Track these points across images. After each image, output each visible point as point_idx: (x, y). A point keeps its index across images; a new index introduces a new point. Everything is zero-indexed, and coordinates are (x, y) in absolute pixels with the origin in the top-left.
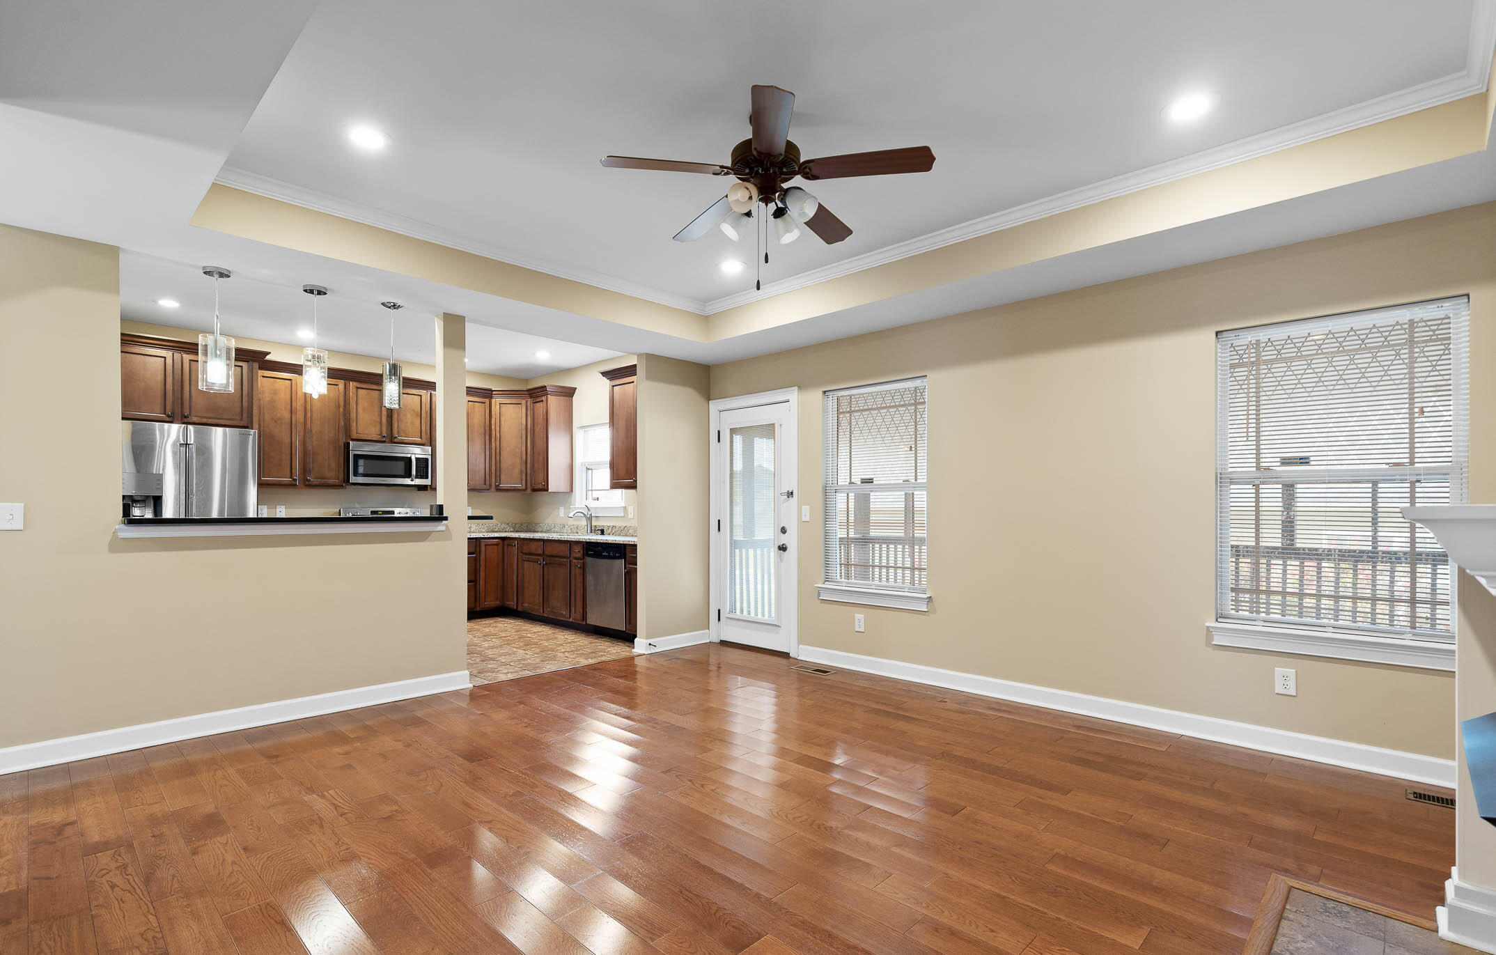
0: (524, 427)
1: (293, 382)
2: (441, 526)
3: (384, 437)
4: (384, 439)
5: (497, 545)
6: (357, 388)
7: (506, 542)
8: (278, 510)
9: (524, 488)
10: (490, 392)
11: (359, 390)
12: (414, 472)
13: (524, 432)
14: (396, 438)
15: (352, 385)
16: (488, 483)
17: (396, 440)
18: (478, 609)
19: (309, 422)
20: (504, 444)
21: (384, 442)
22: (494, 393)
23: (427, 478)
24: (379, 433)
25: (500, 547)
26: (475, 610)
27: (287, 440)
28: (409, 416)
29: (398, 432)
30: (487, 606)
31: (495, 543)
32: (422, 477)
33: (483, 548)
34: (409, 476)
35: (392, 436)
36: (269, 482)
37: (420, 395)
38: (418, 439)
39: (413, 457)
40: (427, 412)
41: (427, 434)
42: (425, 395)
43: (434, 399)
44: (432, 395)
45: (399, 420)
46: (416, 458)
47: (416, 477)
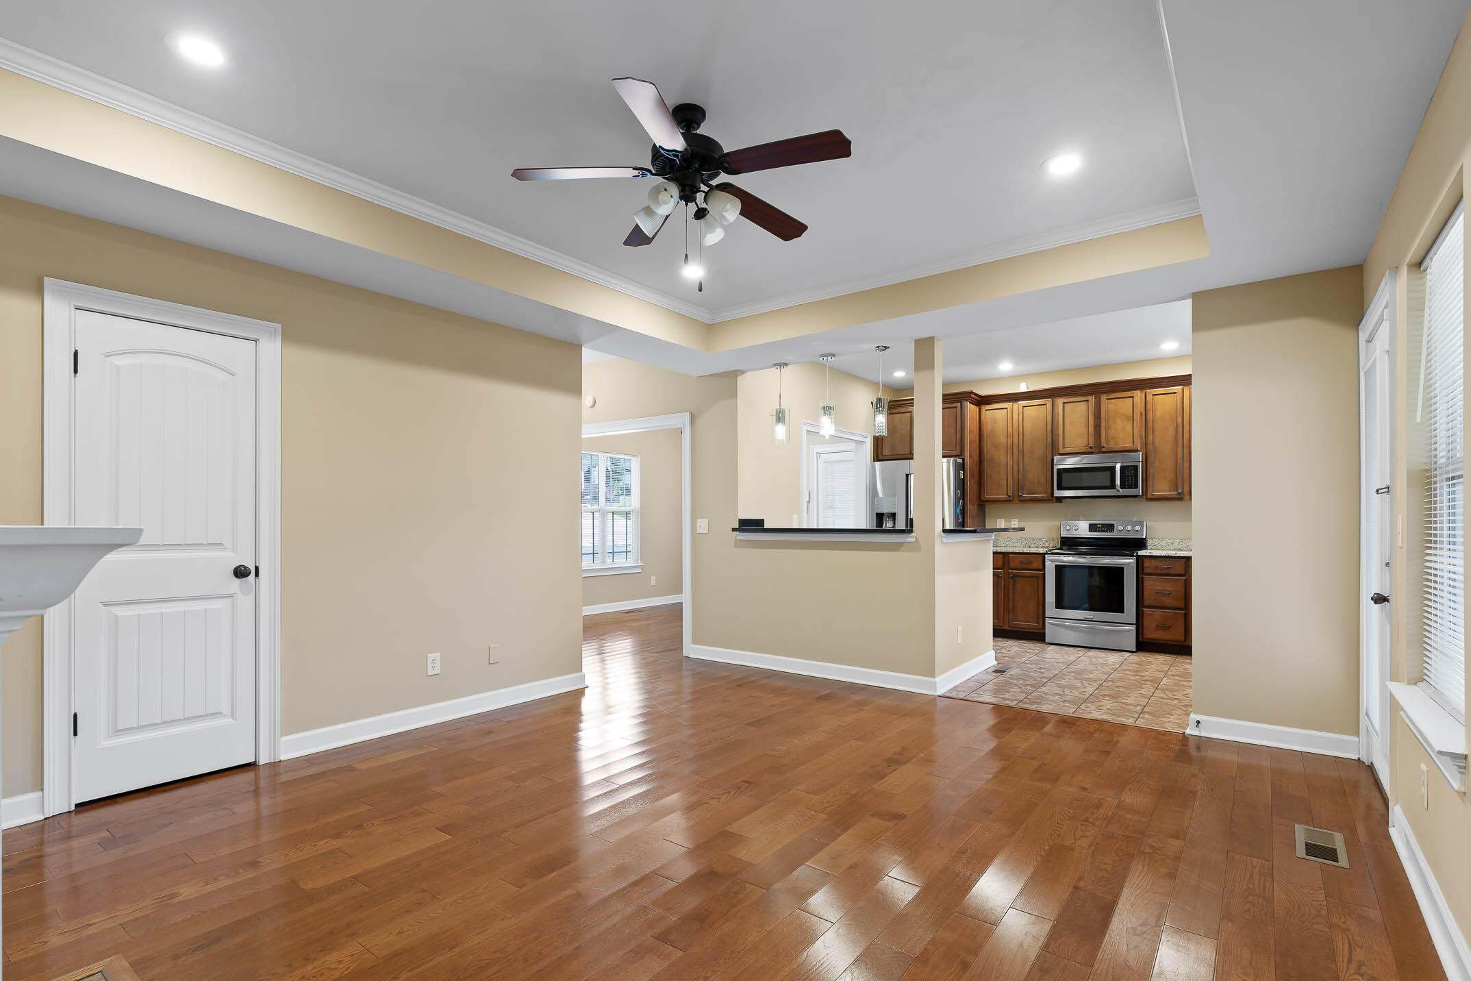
1: (1008, 411)
3: (1091, 448)
4: (1091, 450)
6: (1064, 403)
11: (1066, 405)
12: (1118, 482)
14: (1104, 447)
15: (1060, 402)
17: (1104, 450)
19: (1021, 443)
21: (1092, 453)
23: (1136, 487)
24: (1086, 444)
26: (1186, 644)
27: (1005, 462)
28: (1119, 421)
29: (1107, 441)
32: (1130, 487)
34: (1113, 486)
35: (1100, 445)
36: (991, 499)
37: (1132, 397)
38: (1129, 445)
39: (1118, 466)
40: (1141, 414)
41: (1141, 438)
42: (1138, 395)
43: (1149, 397)
44: (1147, 393)
45: (1107, 428)
46: (1121, 467)
47: (1122, 486)
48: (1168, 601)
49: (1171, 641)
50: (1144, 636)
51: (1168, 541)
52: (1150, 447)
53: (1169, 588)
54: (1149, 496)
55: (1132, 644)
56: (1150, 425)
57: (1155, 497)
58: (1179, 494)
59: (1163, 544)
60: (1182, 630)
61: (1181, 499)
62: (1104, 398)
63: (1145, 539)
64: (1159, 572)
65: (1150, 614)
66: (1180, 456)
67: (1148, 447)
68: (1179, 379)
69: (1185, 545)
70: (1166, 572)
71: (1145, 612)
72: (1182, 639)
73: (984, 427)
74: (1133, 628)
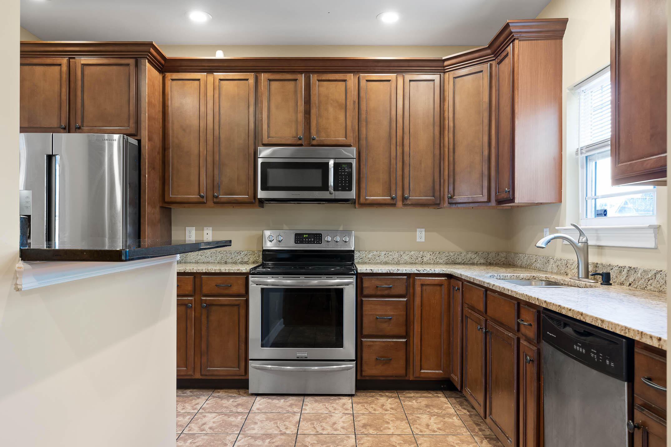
0: (486, 105)
1: (201, 82)
3: (300, 139)
4: (300, 142)
5: (440, 285)
6: (270, 80)
7: (452, 281)
8: (205, 232)
9: (485, 199)
10: (440, 64)
11: (272, 83)
12: (331, 183)
13: (486, 114)
14: (314, 139)
15: (263, 77)
16: (437, 194)
17: (314, 142)
18: (411, 378)
19: (217, 127)
20: (459, 135)
21: (301, 145)
22: (446, 63)
23: (350, 189)
24: (295, 134)
25: (445, 289)
26: (407, 378)
27: (196, 152)
28: (331, 109)
29: (318, 132)
30: (422, 376)
31: (436, 283)
32: (344, 189)
33: (418, 289)
34: (325, 187)
35: (310, 137)
36: (178, 200)
37: (345, 81)
38: (341, 139)
39: (331, 163)
40: (354, 102)
41: (353, 131)
42: (351, 79)
43: (363, 83)
44: (361, 78)
45: (319, 116)
46: (335, 164)
47: (336, 188)
48: (387, 328)
49: (392, 376)
50: (364, 374)
51: (375, 253)
52: (363, 142)
53: (390, 312)
54: (362, 200)
55: (350, 386)
56: (363, 116)
57: (368, 202)
58: (392, 199)
59: (370, 256)
60: (402, 363)
61: (394, 205)
62: (314, 78)
63: (353, 251)
64: (379, 293)
65: (370, 346)
66: (393, 154)
67: (361, 142)
68: (393, 64)
69: (391, 259)
70: (386, 292)
71: (364, 344)
72: (402, 372)
73: (169, 103)
74: (352, 365)
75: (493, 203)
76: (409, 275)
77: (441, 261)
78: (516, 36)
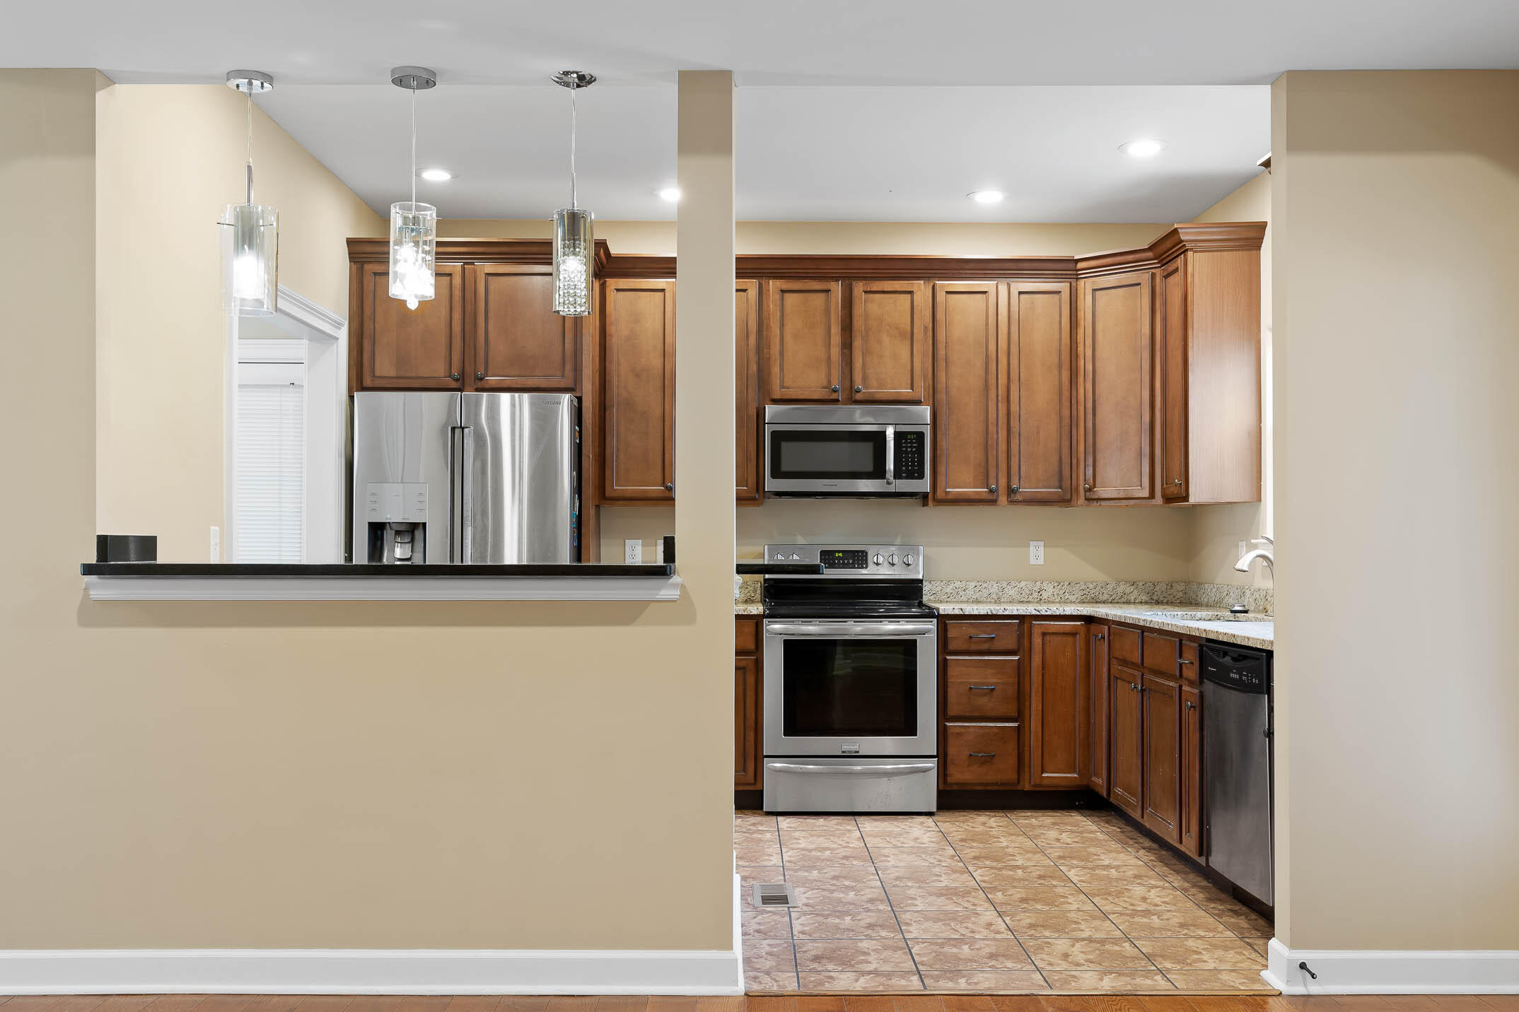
0: (1146, 341)
1: (667, 294)
2: (665, 590)
3: (835, 391)
4: (834, 396)
5: (1073, 634)
6: (783, 291)
7: (1093, 627)
9: (1146, 493)
10: (1071, 266)
11: (787, 295)
12: (890, 465)
13: (1146, 355)
14: (858, 391)
15: (773, 285)
16: (1066, 483)
17: (859, 396)
18: (1027, 787)
20: (1102, 387)
21: (836, 401)
22: (1080, 265)
23: (921, 476)
24: (825, 383)
25: (1080, 640)
26: (1020, 788)
28: (886, 340)
29: (865, 378)
30: (1045, 782)
31: (1067, 630)
32: (911, 476)
34: (879, 472)
35: (851, 387)
36: (628, 495)
37: (911, 292)
38: (905, 391)
39: (890, 432)
40: (926, 328)
41: (925, 377)
42: (921, 289)
43: (941, 296)
44: (937, 288)
45: (866, 352)
46: (896, 433)
47: (897, 475)
48: (988, 705)
49: (996, 784)
50: (949, 779)
51: (958, 584)
52: (941, 396)
53: (992, 679)
54: (940, 494)
55: (928, 797)
56: (941, 352)
57: (950, 497)
58: (991, 491)
59: (948, 590)
60: (1013, 761)
61: (993, 502)
62: (859, 287)
63: (921, 581)
64: (974, 647)
65: (959, 734)
66: (992, 416)
67: (938, 396)
68: (990, 265)
69: (985, 594)
70: (985, 647)
71: (950, 731)
72: (1012, 776)
73: (611, 329)
74: (932, 764)
75: (1159, 499)
76: (1022, 618)
77: (1073, 598)
78: (1188, 246)
